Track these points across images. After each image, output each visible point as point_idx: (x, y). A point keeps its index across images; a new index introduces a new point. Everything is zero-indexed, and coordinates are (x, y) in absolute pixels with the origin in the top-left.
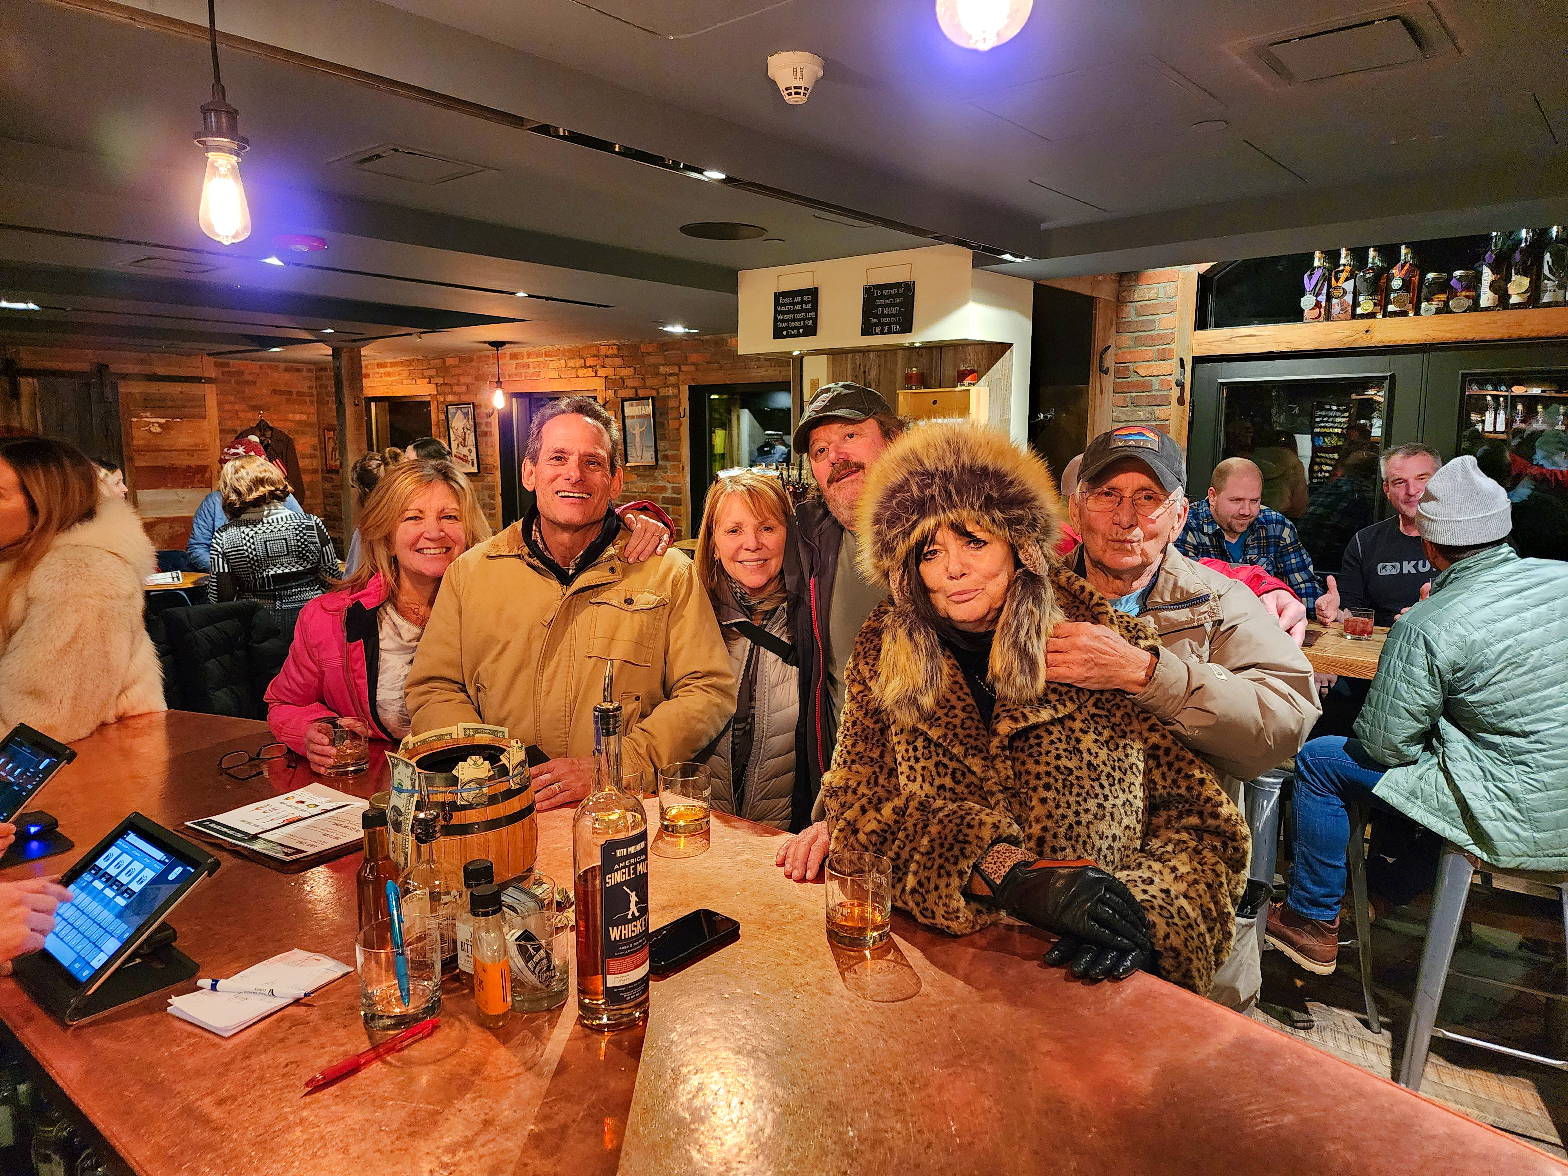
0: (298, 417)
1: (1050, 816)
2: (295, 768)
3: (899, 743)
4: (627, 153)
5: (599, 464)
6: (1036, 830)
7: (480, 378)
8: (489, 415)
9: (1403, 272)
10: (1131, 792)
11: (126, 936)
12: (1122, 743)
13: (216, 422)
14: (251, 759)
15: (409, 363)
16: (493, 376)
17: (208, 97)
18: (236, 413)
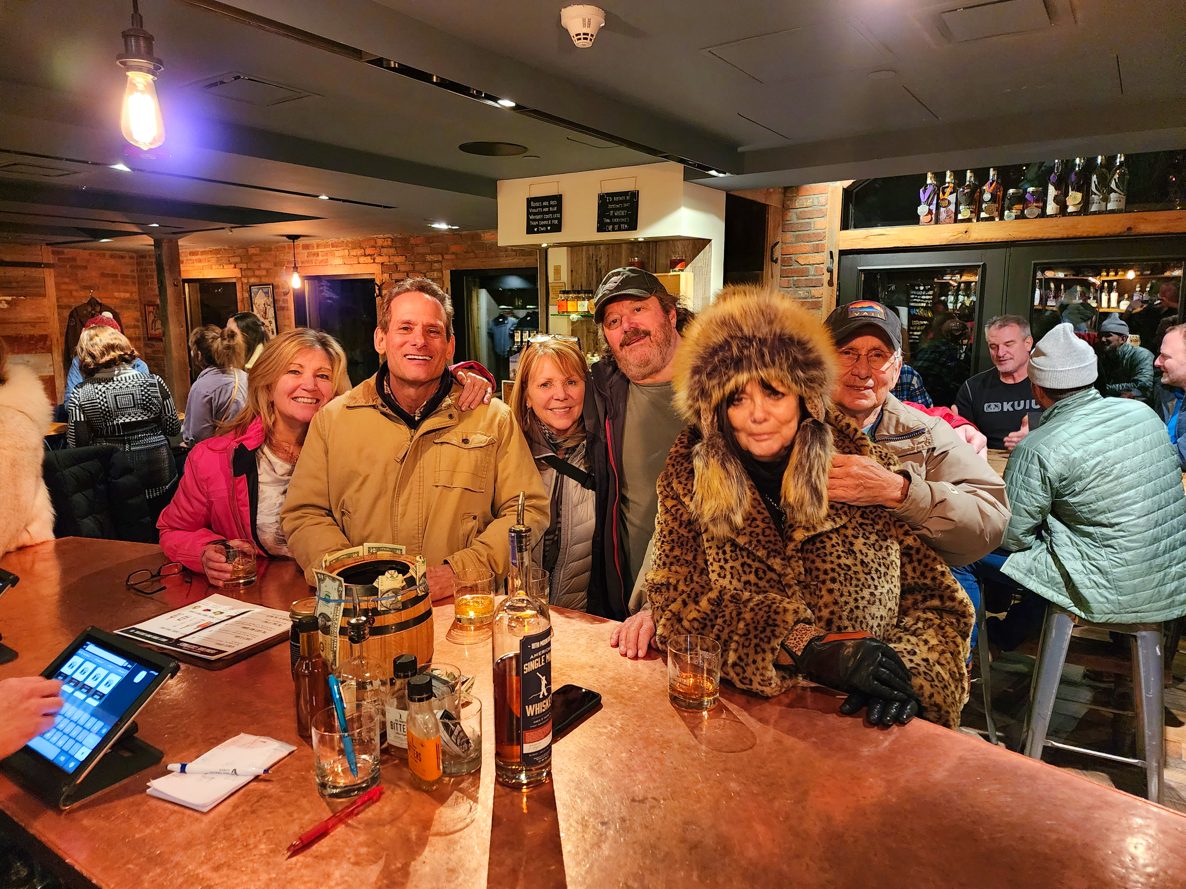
0: (123, 295)
1: (836, 603)
2: (191, 582)
3: (710, 548)
4: (444, 84)
5: (438, 333)
6: (825, 613)
7: (278, 264)
8: (286, 294)
9: (992, 188)
11: (104, 731)
12: (884, 544)
13: (54, 300)
14: (153, 576)
15: (217, 252)
16: (289, 262)
17: (128, 25)
18: (71, 292)
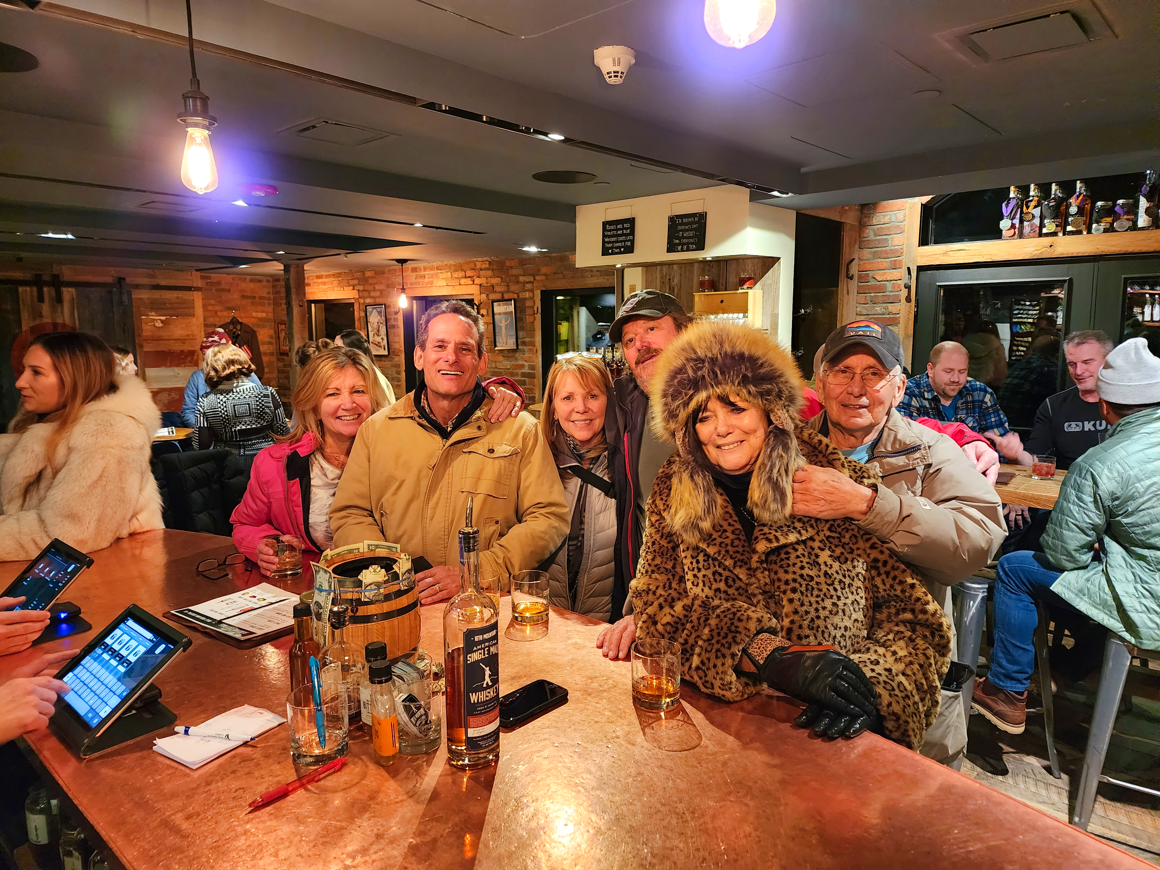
0: (259, 315)
1: (796, 612)
2: (251, 571)
3: (686, 557)
4: (492, 122)
5: (470, 350)
6: (786, 622)
7: (390, 286)
8: (396, 313)
9: (1079, 201)
10: (858, 594)
11: (125, 694)
12: (850, 557)
13: (202, 319)
14: (219, 565)
15: (339, 275)
16: (399, 284)
17: (187, 88)
18: (216, 312)
